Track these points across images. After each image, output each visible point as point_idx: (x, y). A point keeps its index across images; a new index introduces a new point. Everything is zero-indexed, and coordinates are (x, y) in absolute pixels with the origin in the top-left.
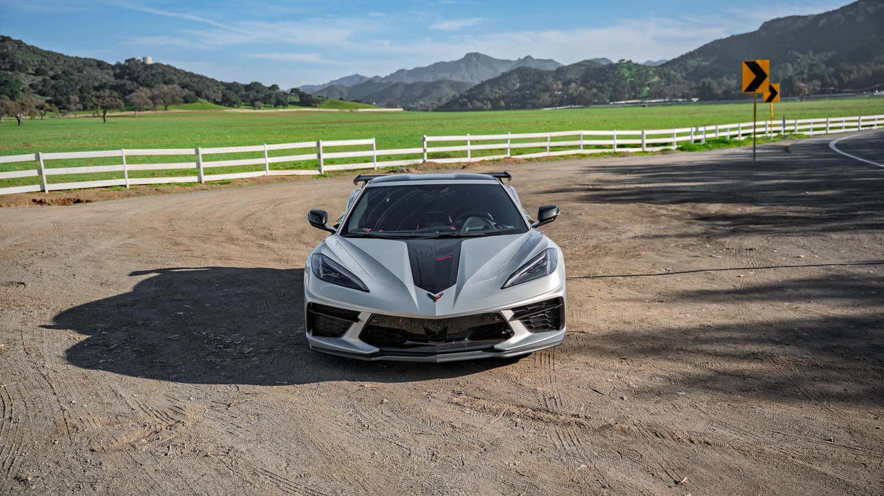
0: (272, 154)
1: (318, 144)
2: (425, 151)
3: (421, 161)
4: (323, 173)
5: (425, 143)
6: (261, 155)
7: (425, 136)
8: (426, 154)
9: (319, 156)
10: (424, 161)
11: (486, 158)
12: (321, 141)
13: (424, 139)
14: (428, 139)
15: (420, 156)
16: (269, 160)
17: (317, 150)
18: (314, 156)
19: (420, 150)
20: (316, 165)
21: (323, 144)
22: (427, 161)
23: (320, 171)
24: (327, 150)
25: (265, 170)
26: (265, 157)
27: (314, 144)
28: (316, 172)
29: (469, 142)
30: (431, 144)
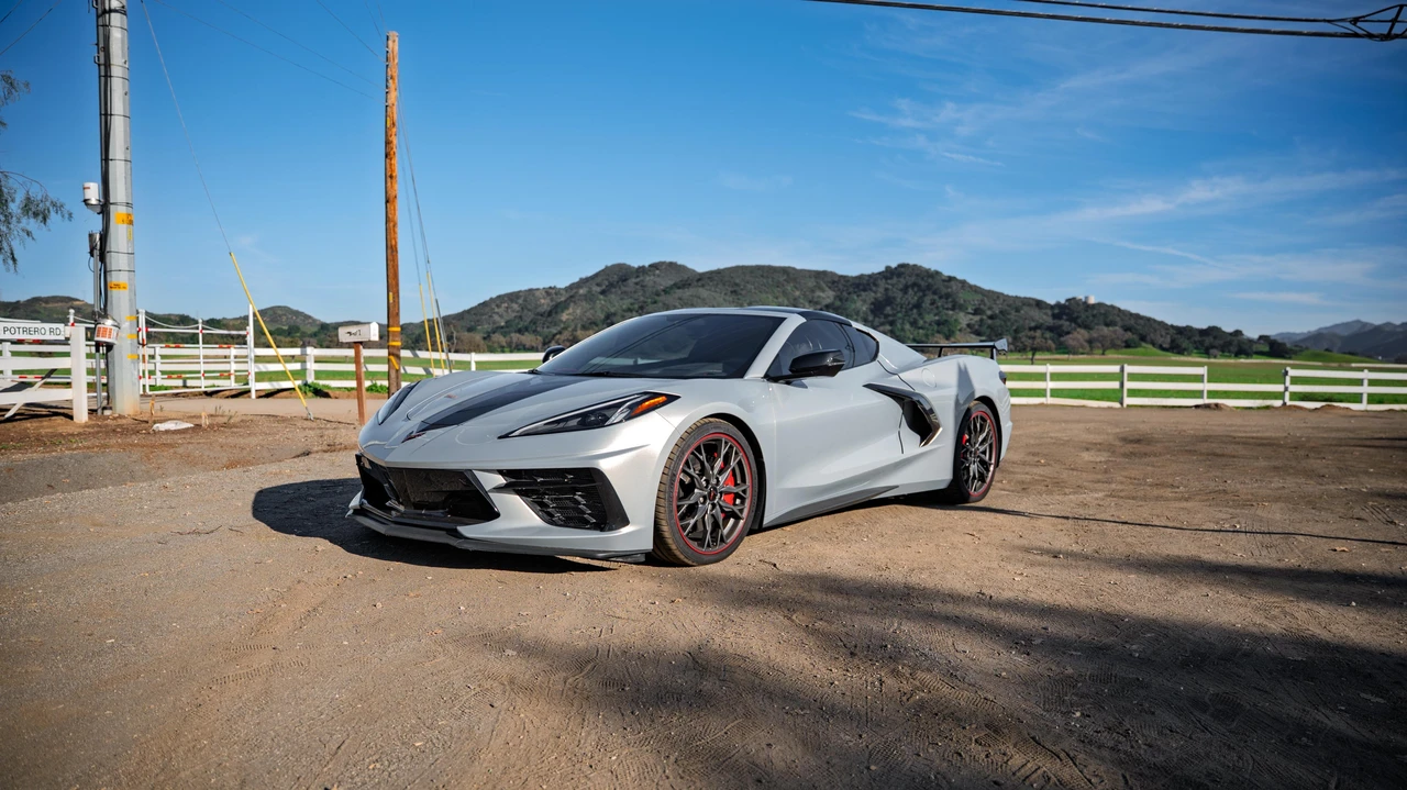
0: (1056, 377)
1: (1122, 370)
2: (1286, 389)
3: (1278, 403)
4: (1125, 405)
5: (1288, 379)
6: (1041, 377)
7: (1288, 369)
8: (1287, 394)
9: (1122, 385)
10: (1285, 404)
11: (1397, 407)
12: (1126, 366)
13: (1286, 373)
14: (1292, 372)
15: (1280, 396)
16: (1051, 385)
17: (1119, 377)
18: (1115, 385)
19: (1279, 388)
20: (1117, 395)
21: (1129, 369)
22: (1289, 403)
23: (1122, 404)
24: (1133, 377)
25: (1045, 396)
26: (1045, 380)
27: (1115, 369)
28: (1117, 405)
29: (1366, 382)
30: (1295, 380)
